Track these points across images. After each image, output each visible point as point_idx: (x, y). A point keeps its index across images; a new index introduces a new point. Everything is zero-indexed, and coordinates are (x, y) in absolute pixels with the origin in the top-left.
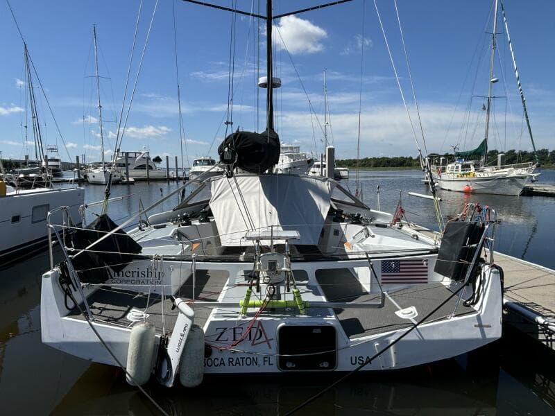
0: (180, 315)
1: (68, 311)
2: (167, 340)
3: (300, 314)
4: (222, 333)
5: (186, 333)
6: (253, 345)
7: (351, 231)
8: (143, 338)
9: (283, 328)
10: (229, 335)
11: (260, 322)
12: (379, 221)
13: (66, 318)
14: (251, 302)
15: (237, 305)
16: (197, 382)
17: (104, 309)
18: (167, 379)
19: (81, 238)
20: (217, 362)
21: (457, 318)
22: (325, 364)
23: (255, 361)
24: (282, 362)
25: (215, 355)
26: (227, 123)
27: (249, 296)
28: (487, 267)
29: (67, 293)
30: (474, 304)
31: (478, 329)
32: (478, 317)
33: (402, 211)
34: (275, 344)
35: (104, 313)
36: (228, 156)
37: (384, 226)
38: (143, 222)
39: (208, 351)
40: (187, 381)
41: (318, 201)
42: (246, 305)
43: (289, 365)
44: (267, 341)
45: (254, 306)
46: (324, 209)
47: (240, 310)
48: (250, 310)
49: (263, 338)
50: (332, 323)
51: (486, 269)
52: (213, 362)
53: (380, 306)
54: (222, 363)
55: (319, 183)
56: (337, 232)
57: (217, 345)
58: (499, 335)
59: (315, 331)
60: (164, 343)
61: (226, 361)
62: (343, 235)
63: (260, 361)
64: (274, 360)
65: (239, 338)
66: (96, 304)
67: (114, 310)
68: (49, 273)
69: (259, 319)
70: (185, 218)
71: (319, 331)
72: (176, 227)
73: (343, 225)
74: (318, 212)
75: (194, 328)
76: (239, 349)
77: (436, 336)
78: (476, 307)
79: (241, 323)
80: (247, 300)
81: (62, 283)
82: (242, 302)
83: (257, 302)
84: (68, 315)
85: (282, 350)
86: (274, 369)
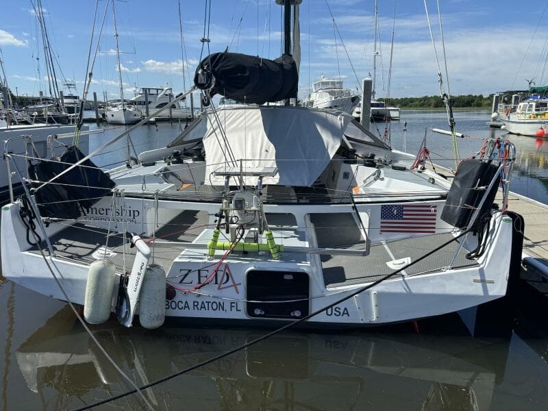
0: (138, 254)
1: (30, 246)
2: (128, 279)
3: (272, 258)
4: (186, 275)
5: (143, 271)
6: (219, 289)
7: (361, 173)
8: (100, 276)
9: (251, 273)
10: (193, 277)
11: (227, 265)
12: (401, 164)
13: (27, 253)
14: (219, 243)
15: (204, 247)
16: (157, 323)
17: (71, 246)
18: (126, 319)
19: (46, 170)
20: (181, 305)
21: (453, 271)
22: (297, 313)
23: (221, 306)
24: (250, 309)
25: (179, 297)
26: (203, 40)
27: (216, 236)
28: (498, 214)
29: (30, 227)
30: (478, 256)
31: (480, 285)
32: (481, 271)
33: (427, 152)
34: (242, 288)
35: (70, 250)
36: (202, 80)
37: (404, 169)
38: (132, 159)
39: (170, 293)
40: (146, 322)
41: (326, 137)
42: (214, 247)
43: (258, 312)
44: (235, 285)
45: (223, 248)
46: (332, 146)
47: (207, 251)
48: (218, 252)
49: (230, 282)
50: (306, 270)
51: (496, 217)
52: (177, 305)
53: (365, 254)
54: (187, 306)
55: (330, 117)
56: (346, 175)
57: (182, 287)
58: (503, 293)
59: (286, 277)
60: (124, 281)
61: (191, 305)
62: (353, 178)
63: (227, 306)
64: (242, 306)
65: (203, 280)
66: (63, 241)
67: (80, 247)
68: (9, 205)
69: (225, 261)
70: (176, 155)
71: (290, 277)
72: (166, 165)
73: (353, 167)
74: (324, 150)
75: (152, 268)
76: (203, 292)
77: (427, 290)
78: (480, 260)
79: (207, 266)
80: (215, 241)
81: (23, 217)
82: (209, 243)
83: (227, 244)
84: (29, 250)
85: (250, 295)
86: (242, 315)
